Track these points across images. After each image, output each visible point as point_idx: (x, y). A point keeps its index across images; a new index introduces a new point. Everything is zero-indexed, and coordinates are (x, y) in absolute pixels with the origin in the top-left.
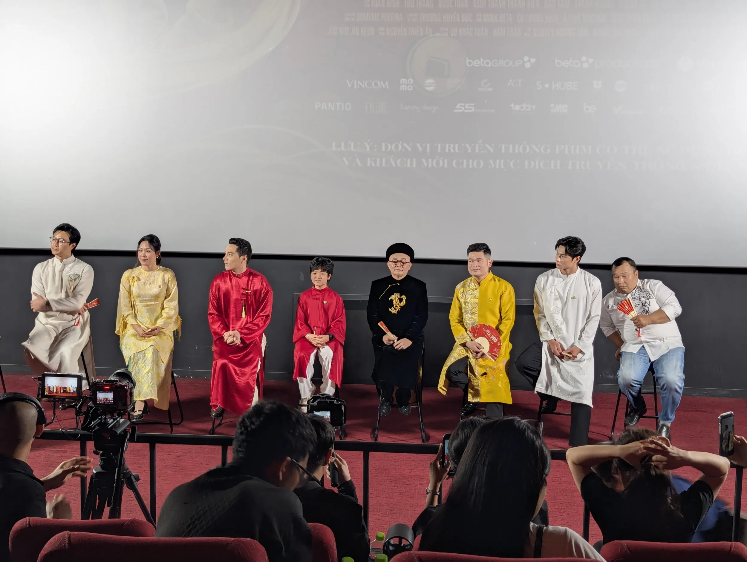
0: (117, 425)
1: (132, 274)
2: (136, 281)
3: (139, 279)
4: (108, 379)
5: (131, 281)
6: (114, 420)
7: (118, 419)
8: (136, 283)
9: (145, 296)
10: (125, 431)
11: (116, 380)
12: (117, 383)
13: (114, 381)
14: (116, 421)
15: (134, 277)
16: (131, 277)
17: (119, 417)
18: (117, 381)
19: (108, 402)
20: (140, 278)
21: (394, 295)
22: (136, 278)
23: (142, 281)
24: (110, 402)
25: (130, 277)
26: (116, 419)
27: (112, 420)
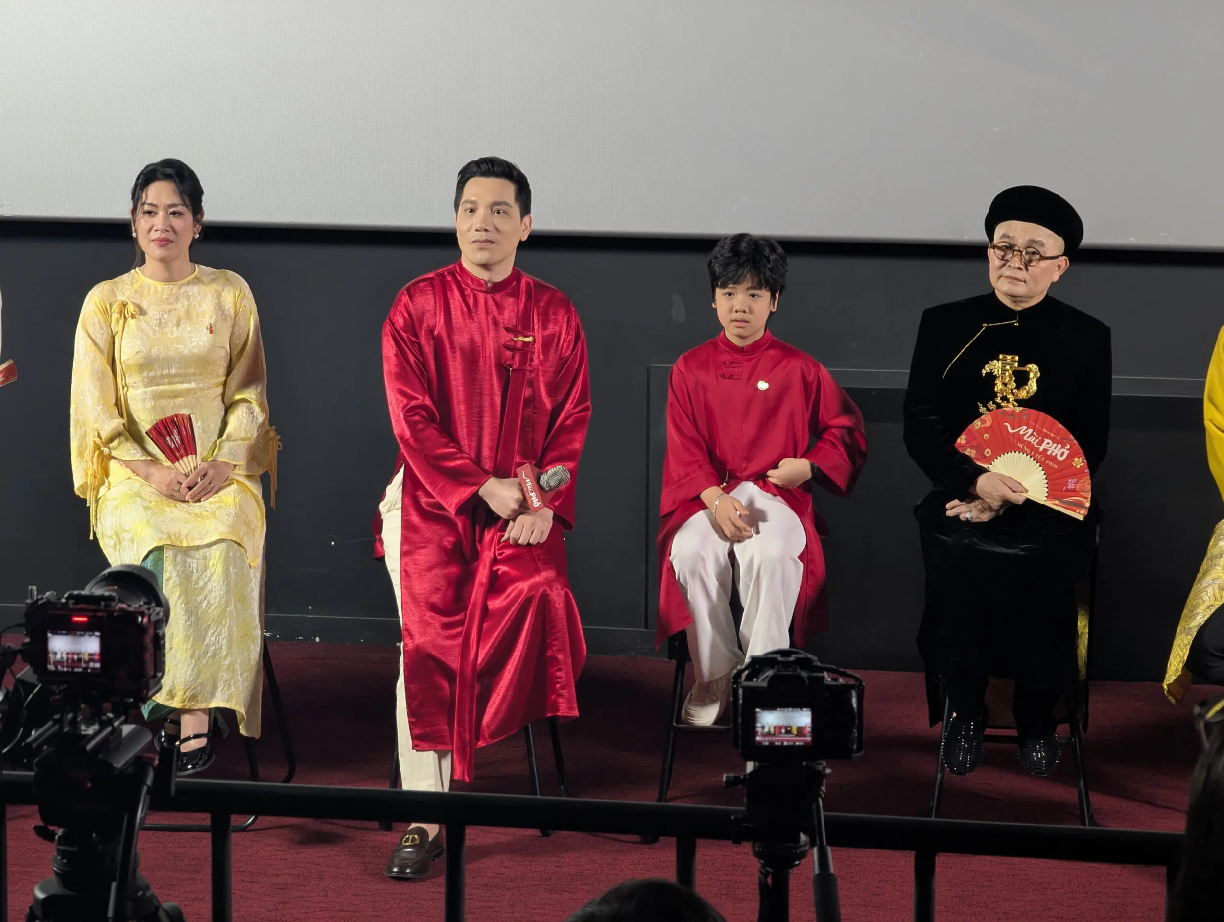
0: (113, 743)
1: (115, 297)
2: (133, 317)
3: (142, 312)
4: (83, 593)
5: (115, 316)
6: (104, 725)
7: (116, 724)
8: (131, 322)
9: (167, 362)
10: (140, 763)
11: (107, 594)
12: (113, 604)
13: (102, 598)
14: (110, 729)
15: (125, 305)
16: (115, 307)
17: (117, 717)
18: (111, 598)
19: (83, 665)
20: (145, 305)
21: (998, 360)
22: (131, 308)
23: (153, 312)
24: (91, 665)
25: (111, 305)
26: (110, 722)
27: (96, 727)
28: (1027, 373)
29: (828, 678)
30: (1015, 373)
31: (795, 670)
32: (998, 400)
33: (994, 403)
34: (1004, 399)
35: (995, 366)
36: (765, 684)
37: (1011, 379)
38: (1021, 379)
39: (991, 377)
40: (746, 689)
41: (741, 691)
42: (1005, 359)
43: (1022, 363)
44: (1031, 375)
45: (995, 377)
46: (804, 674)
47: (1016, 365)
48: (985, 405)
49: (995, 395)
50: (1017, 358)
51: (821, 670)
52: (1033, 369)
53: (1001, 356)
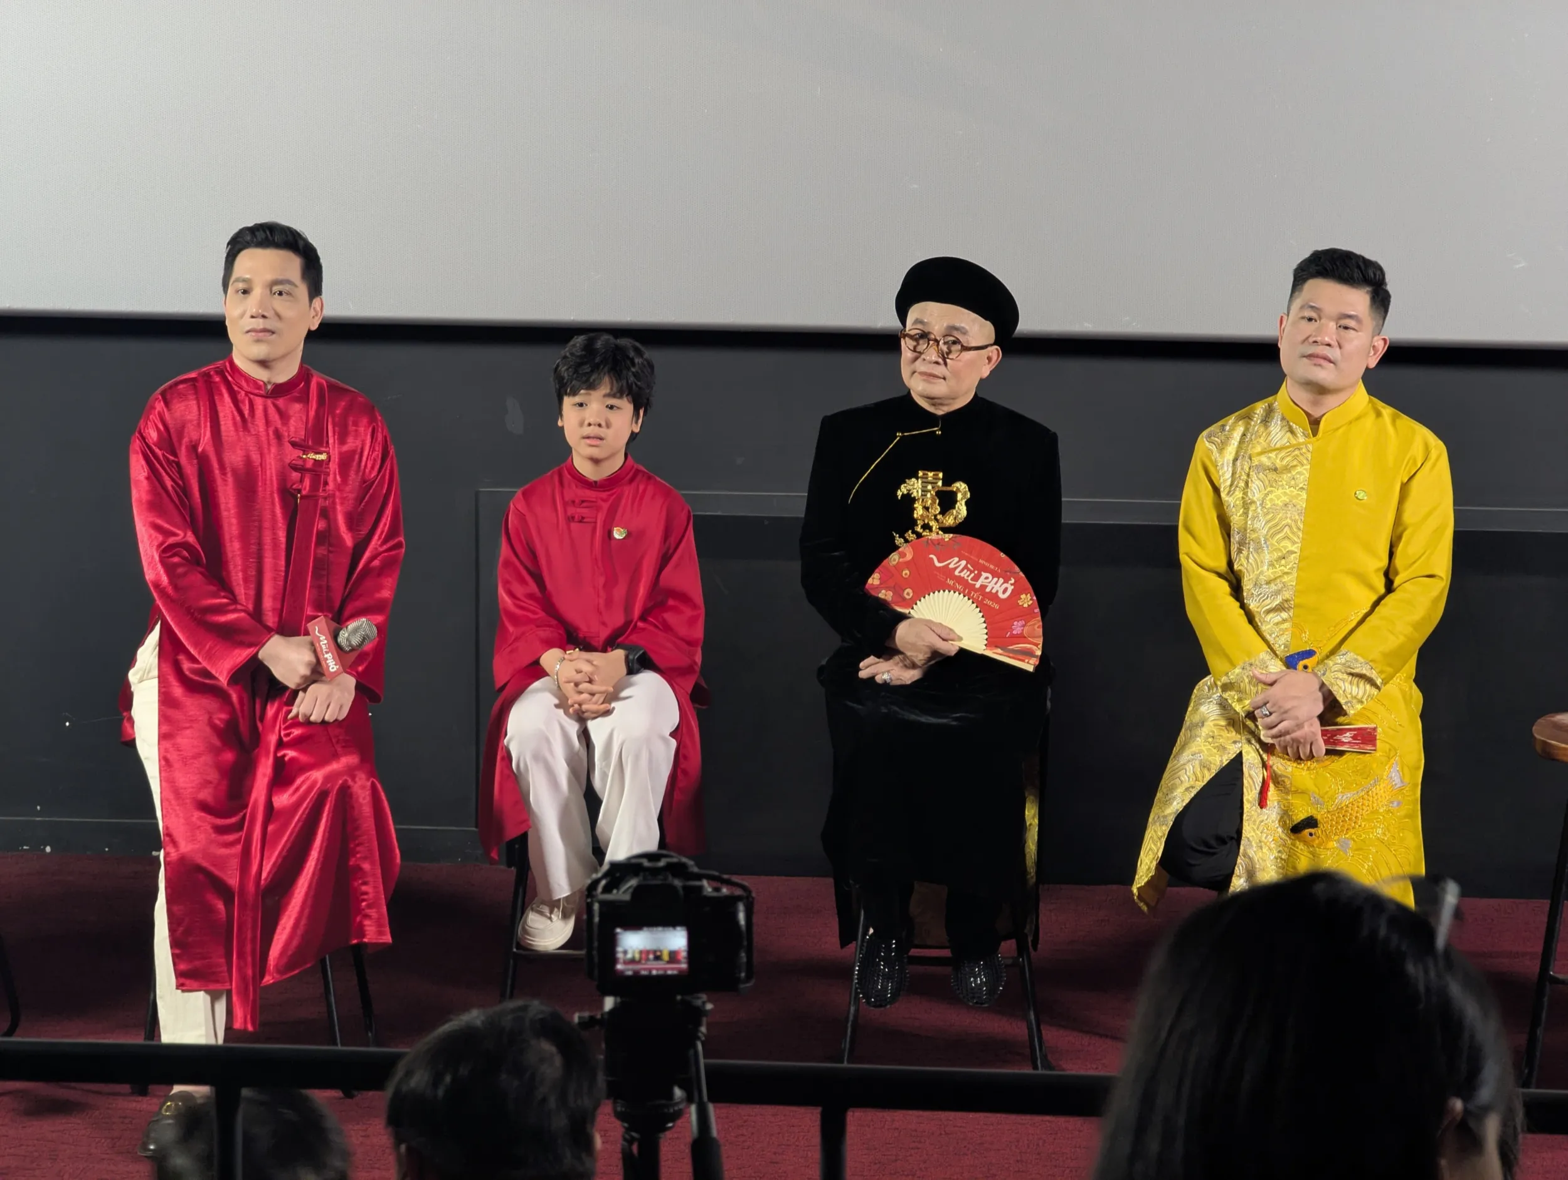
21: (917, 478)
28: (953, 495)
29: (708, 888)
30: (940, 494)
31: (665, 879)
32: (919, 529)
33: (914, 532)
34: (927, 527)
35: (913, 486)
36: (627, 897)
37: (934, 502)
38: (947, 501)
39: (909, 500)
40: (603, 904)
41: (596, 907)
42: (925, 477)
43: (947, 481)
44: (959, 496)
45: (914, 500)
46: (678, 883)
47: (940, 483)
48: (902, 536)
49: (914, 522)
50: (941, 475)
51: (699, 877)
52: (961, 489)
53: (921, 474)
